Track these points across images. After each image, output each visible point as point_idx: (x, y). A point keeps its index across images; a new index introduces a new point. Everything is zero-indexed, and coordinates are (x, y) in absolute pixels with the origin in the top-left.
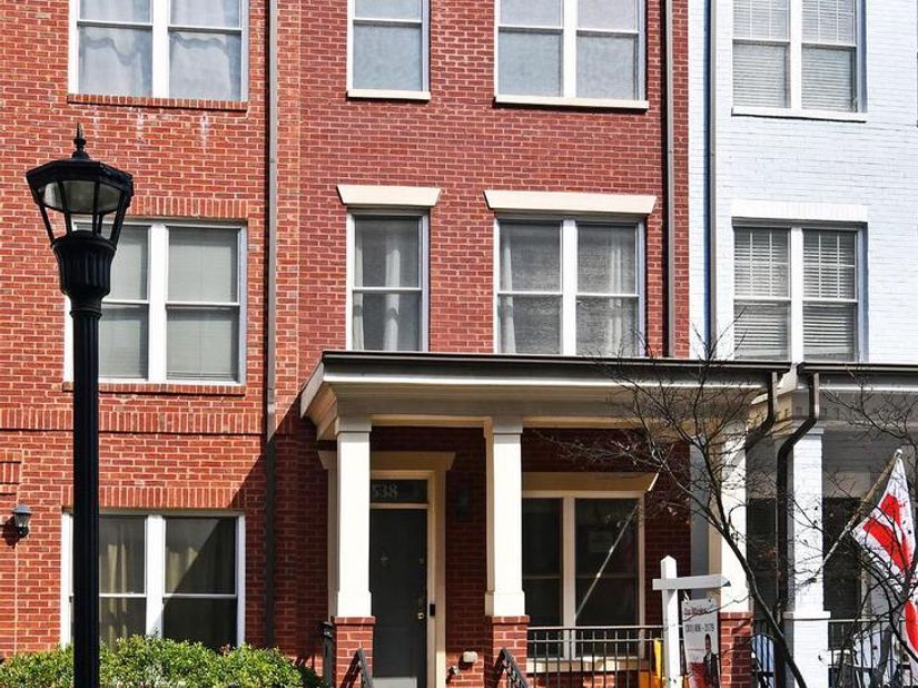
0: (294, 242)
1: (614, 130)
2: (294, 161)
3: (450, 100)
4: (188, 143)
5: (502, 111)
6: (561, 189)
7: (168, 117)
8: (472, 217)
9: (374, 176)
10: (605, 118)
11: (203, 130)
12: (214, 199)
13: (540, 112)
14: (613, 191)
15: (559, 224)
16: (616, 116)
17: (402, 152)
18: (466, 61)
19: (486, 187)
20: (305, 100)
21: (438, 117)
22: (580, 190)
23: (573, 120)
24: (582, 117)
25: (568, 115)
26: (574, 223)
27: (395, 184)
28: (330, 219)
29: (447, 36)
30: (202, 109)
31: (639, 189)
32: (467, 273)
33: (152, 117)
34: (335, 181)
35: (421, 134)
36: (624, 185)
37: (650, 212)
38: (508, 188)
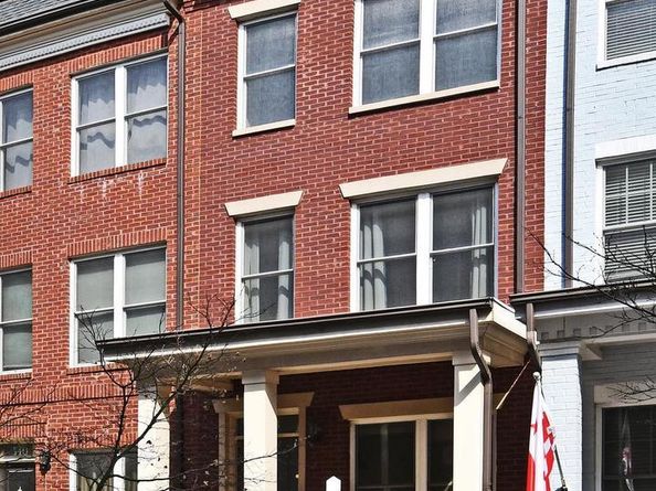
0: (197, 251)
1: (464, 112)
2: (196, 192)
3: (312, 121)
4: (131, 194)
5: (357, 119)
6: (411, 171)
7: (120, 179)
8: (330, 208)
9: (252, 192)
10: (454, 104)
11: (140, 183)
12: (146, 230)
13: (391, 113)
14: (461, 162)
15: (414, 198)
16: (465, 100)
17: (273, 169)
18: (326, 87)
19: (342, 182)
20: (204, 146)
21: (302, 136)
22: (430, 167)
23: (423, 112)
24: (430, 109)
25: (417, 110)
26: (428, 195)
27: (268, 194)
28: (220, 230)
29: (310, 71)
30: (139, 169)
31: (492, 155)
32: (325, 252)
33: (111, 181)
34: (225, 201)
35: (288, 153)
36: (473, 155)
37: (500, 172)
38: (361, 179)
